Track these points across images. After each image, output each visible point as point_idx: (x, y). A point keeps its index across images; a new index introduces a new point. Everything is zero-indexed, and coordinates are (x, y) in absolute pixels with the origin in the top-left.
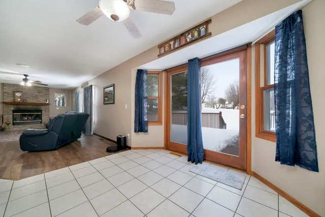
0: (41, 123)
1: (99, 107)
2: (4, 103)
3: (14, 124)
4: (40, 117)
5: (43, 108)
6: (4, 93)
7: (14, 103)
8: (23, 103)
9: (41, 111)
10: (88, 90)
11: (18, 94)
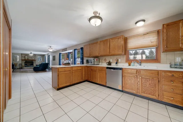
0: (33, 66)
1: (52, 61)
2: (22, 60)
3: (25, 66)
4: (33, 64)
5: (34, 61)
6: (22, 57)
7: (25, 60)
8: (28, 60)
9: (33, 62)
10: (49, 56)
11: (26, 57)
